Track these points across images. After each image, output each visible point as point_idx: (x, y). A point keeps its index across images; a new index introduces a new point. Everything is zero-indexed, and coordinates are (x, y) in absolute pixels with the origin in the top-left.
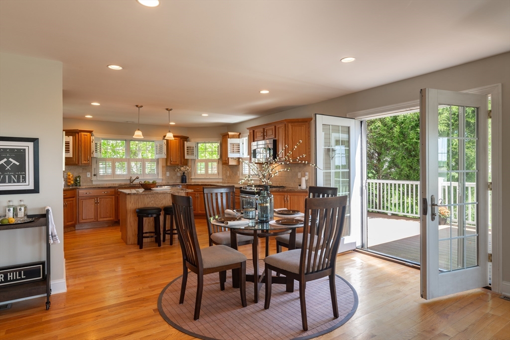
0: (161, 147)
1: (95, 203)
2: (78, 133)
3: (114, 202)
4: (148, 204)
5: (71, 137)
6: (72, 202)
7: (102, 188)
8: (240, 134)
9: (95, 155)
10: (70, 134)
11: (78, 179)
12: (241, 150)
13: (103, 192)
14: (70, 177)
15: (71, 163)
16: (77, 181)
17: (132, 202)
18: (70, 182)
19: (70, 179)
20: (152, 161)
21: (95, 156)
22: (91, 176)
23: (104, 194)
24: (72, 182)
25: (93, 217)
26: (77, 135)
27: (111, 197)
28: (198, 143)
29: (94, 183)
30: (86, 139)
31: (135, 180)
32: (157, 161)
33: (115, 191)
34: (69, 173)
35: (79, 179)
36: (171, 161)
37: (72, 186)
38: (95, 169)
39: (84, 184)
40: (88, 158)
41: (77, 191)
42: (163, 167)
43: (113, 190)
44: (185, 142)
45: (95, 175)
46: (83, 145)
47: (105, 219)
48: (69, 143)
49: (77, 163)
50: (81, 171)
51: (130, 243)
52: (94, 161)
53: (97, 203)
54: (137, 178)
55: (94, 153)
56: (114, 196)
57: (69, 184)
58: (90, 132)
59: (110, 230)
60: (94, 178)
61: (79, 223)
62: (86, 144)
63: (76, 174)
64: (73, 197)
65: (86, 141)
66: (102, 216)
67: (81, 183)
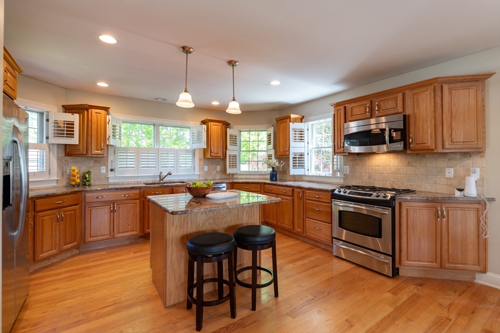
0: (199, 134)
1: (111, 212)
2: (87, 110)
3: (138, 209)
4: (203, 224)
5: (77, 116)
6: (73, 212)
7: (121, 189)
8: (303, 117)
9: (112, 142)
10: (76, 111)
11: (87, 176)
12: (306, 138)
13: (122, 195)
14: (75, 173)
15: (77, 153)
16: (86, 178)
17: (176, 224)
18: (74, 181)
19: (75, 176)
20: (187, 151)
21: (111, 144)
22: (107, 171)
23: (124, 198)
24: (78, 181)
25: (107, 232)
26: (86, 112)
27: (134, 201)
28: (240, 132)
29: (111, 181)
30: (99, 119)
31: (166, 176)
32: (194, 152)
33: (140, 192)
34: (73, 168)
35: (89, 175)
36: (211, 152)
37: (78, 185)
38: (112, 161)
39: (97, 183)
40: (101, 146)
41: (83, 195)
42: (200, 160)
43: (137, 191)
44: (228, 129)
45: (112, 170)
46: (94, 126)
47: (125, 234)
48: (73, 124)
49: (85, 153)
50: (92, 165)
51: (172, 303)
52: (111, 151)
53: (114, 211)
54: (170, 174)
55: (111, 139)
56: (138, 201)
57: (74, 183)
58: (106, 109)
59: (132, 255)
60: (111, 174)
61: (85, 243)
62: (99, 126)
63: (84, 169)
64: (76, 205)
65: (99, 122)
66: (121, 230)
67: (92, 182)
